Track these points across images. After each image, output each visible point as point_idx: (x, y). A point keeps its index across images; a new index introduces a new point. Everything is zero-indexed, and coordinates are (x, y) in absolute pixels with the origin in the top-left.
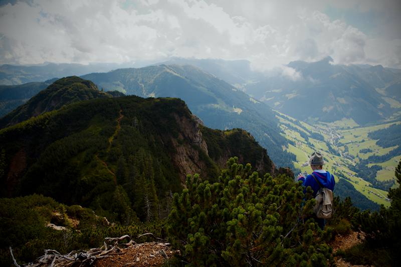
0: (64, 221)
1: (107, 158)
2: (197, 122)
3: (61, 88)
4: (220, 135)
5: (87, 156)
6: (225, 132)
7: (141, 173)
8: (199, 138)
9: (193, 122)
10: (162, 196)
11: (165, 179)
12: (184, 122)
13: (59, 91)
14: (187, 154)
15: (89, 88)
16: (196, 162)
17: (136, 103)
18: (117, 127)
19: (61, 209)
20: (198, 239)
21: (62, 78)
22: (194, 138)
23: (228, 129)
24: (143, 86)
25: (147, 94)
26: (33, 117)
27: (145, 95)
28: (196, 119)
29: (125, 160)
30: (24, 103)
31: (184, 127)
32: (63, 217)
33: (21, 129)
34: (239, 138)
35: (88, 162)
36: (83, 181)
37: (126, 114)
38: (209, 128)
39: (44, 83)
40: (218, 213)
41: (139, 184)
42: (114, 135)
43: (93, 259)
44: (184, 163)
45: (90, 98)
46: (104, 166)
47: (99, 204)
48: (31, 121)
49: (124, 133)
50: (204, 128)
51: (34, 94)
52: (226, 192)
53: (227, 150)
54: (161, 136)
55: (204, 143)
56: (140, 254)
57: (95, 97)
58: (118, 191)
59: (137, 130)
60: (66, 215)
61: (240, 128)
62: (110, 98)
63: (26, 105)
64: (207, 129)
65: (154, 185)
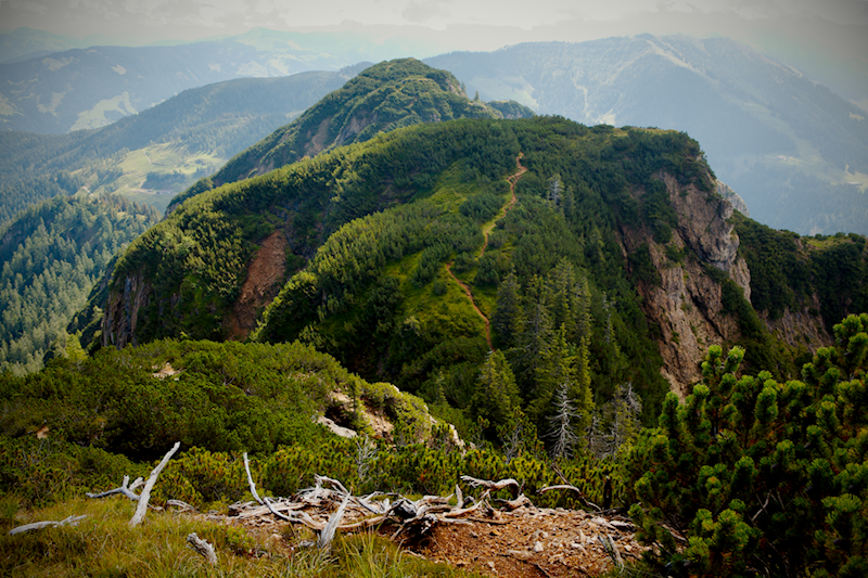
0: (354, 416)
1: (472, 275)
2: (728, 204)
3: (376, 87)
4: (792, 249)
5: (424, 266)
6: (810, 242)
7: (557, 327)
8: (727, 251)
9: (717, 205)
10: (605, 396)
11: (617, 350)
12: (689, 200)
13: (370, 95)
14: (689, 290)
15: (445, 90)
16: (711, 315)
17: (564, 138)
18: (506, 197)
19: (352, 386)
20: (727, 527)
21: (379, 62)
22: (714, 248)
23: (822, 232)
24: (586, 91)
25: (595, 116)
26: (307, 157)
27: (588, 117)
28: (727, 194)
29: (519, 286)
30: (291, 123)
31: (688, 214)
32: (355, 407)
33: (279, 184)
34: (853, 263)
35: (427, 280)
36: (408, 327)
37: (534, 166)
38: (762, 223)
39: (338, 73)
40: (792, 467)
41: (549, 355)
42: (498, 218)
43: (430, 521)
44: (677, 314)
45: (444, 118)
46: (464, 296)
47: (441, 389)
48: (301, 166)
49: (524, 217)
50: (748, 223)
51: (314, 99)
52: (827, 413)
53: (809, 294)
54: (621, 232)
55: (742, 264)
56: (546, 534)
57: (457, 115)
58: (493, 363)
59: (558, 211)
60: (361, 403)
61: (859, 233)
62: (494, 121)
63: (294, 126)
64: (755, 226)
65: (587, 362)
